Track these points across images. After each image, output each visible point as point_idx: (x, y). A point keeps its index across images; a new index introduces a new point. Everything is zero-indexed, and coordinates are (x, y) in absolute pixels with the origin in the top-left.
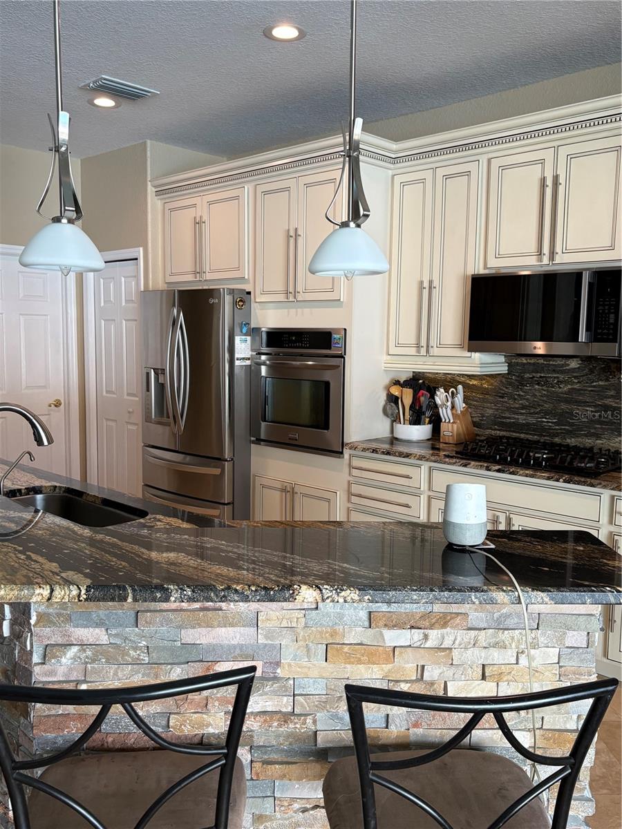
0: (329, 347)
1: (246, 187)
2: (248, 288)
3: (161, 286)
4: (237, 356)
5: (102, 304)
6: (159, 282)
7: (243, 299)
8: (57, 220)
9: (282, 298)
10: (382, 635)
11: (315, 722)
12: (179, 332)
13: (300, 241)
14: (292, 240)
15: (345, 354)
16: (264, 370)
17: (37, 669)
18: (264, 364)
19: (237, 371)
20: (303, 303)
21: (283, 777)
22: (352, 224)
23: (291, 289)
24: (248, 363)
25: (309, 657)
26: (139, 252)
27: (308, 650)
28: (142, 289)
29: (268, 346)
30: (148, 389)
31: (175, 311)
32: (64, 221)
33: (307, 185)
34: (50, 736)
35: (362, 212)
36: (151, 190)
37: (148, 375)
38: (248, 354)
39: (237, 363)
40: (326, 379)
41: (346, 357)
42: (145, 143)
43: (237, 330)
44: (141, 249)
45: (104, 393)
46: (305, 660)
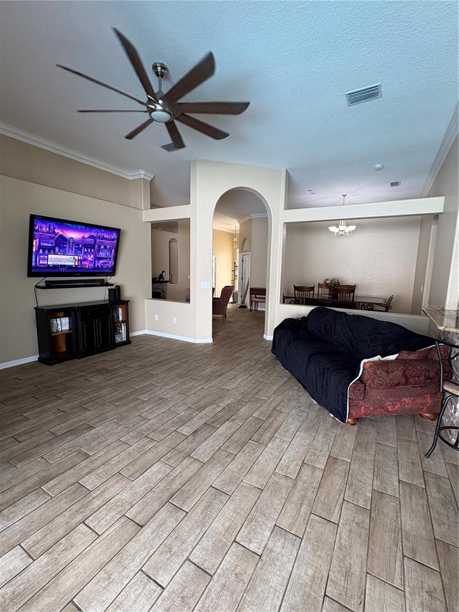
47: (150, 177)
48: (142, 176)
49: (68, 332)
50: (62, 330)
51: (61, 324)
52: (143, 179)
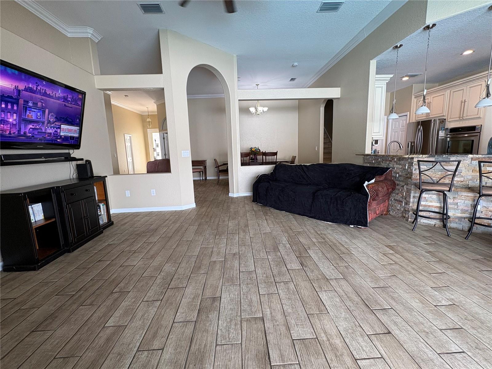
0: (475, 130)
1: (447, 91)
2: (444, 118)
3: (414, 121)
4: (439, 136)
5: (394, 128)
6: (414, 120)
7: (443, 121)
8: (422, 106)
9: (458, 119)
10: (486, 168)
11: (468, 182)
12: (420, 132)
13: (466, 103)
14: (463, 104)
15: (481, 132)
16: (448, 139)
17: (413, 172)
18: (449, 137)
19: (439, 140)
20: (466, 120)
21: (460, 191)
22: (486, 98)
23: (461, 116)
24: (443, 138)
25: (468, 172)
26: (408, 113)
27: (468, 170)
28: (408, 122)
29: (450, 132)
30: (408, 147)
31: (420, 126)
32: (423, 106)
33: (470, 87)
34: (415, 181)
35: (489, 95)
36: (413, 97)
37: (408, 144)
38: (444, 135)
39: (439, 138)
40: (472, 139)
41: (481, 133)
42: (412, 85)
43: (440, 129)
44: (409, 112)
45: (392, 150)
46: (467, 172)
47: (98, 39)
48: (90, 36)
49: (43, 223)
50: (36, 221)
51: (33, 212)
52: (90, 38)
